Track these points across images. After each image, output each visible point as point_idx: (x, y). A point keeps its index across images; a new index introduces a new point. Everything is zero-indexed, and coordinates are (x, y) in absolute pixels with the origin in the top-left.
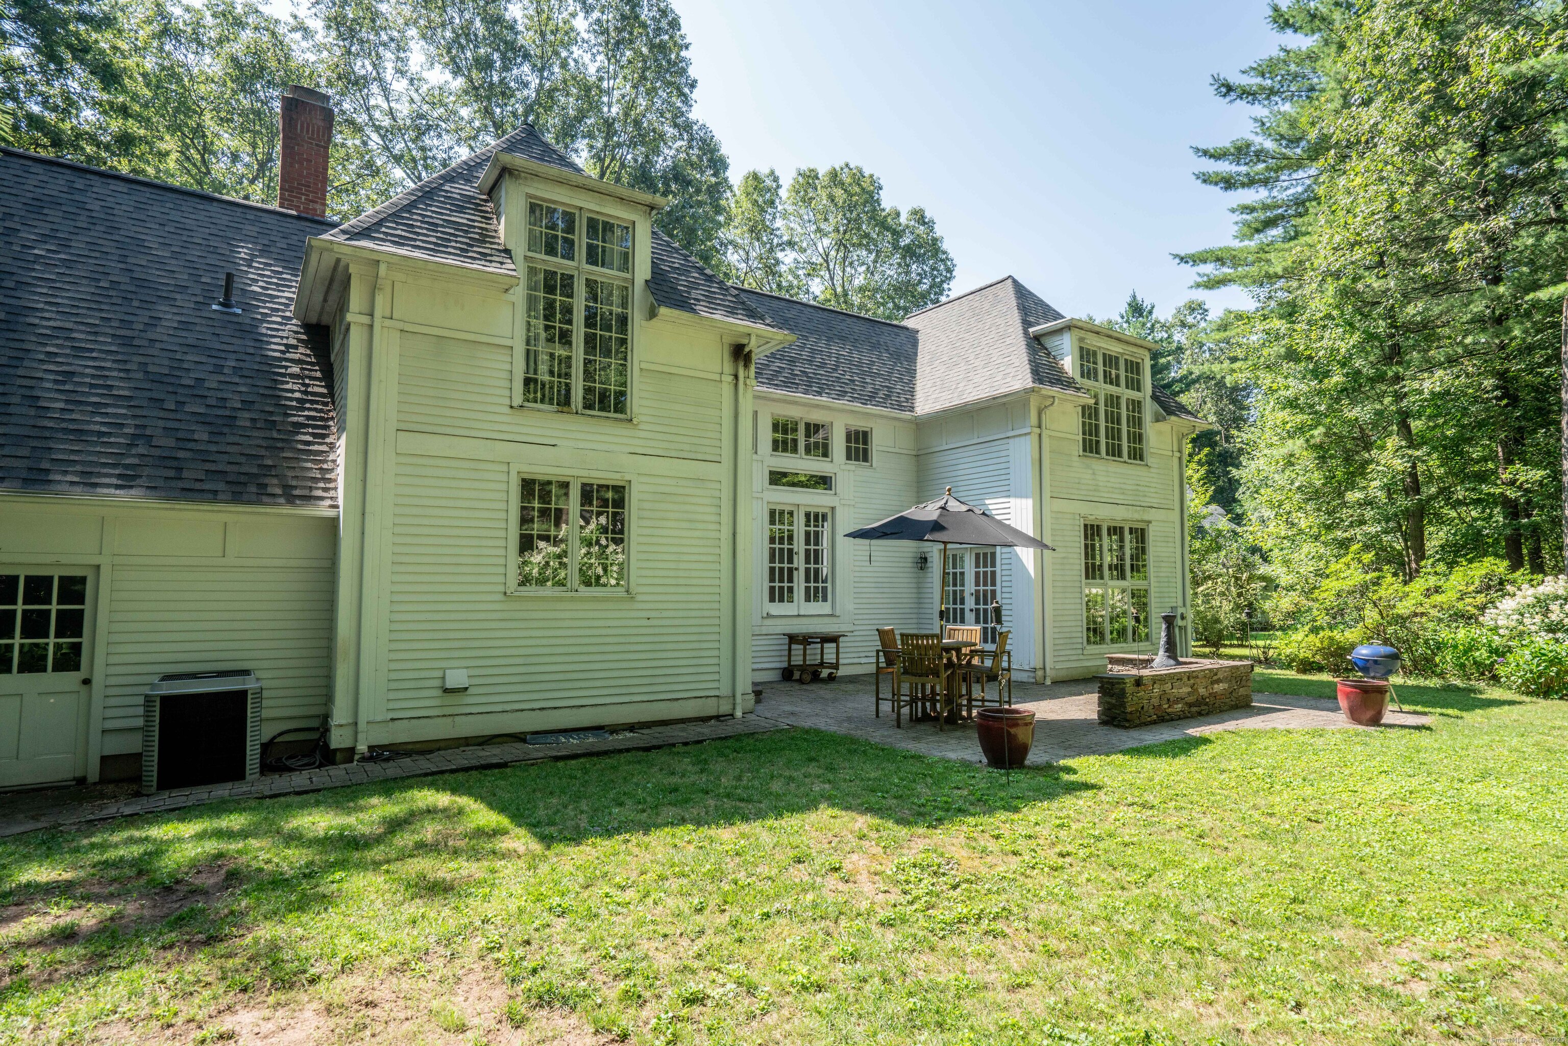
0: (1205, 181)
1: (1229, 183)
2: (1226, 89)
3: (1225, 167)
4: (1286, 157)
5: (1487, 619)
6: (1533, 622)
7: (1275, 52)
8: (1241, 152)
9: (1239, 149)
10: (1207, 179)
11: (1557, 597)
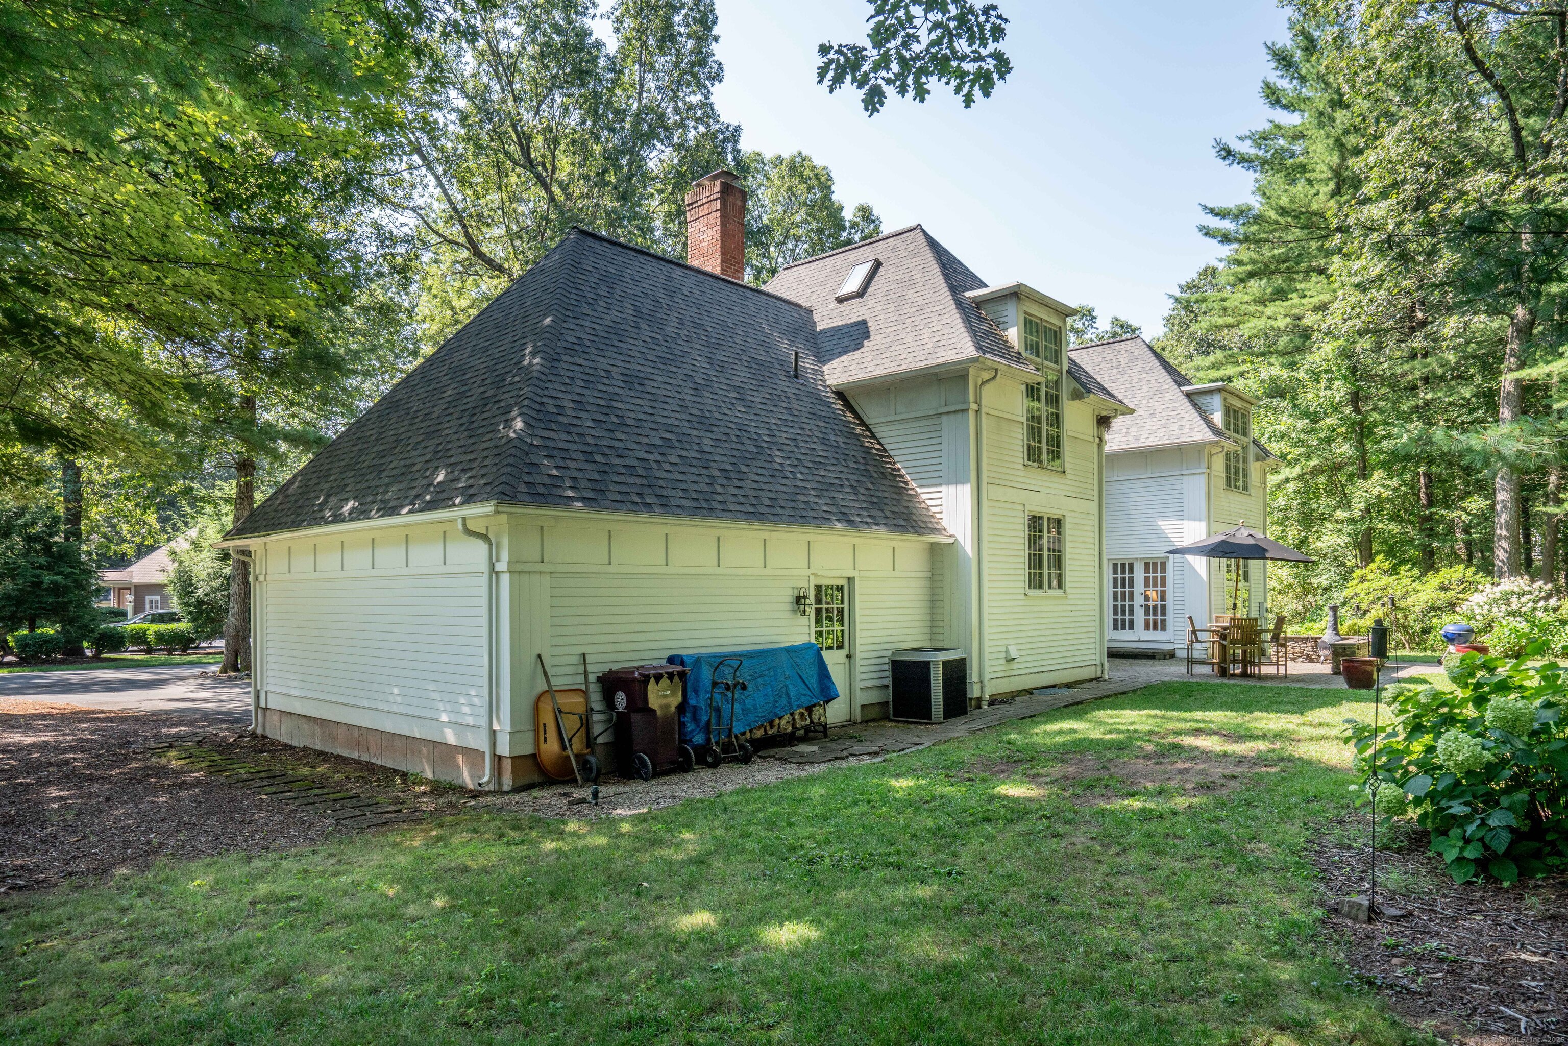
0: (1206, 234)
1: (1226, 239)
2: (1227, 153)
3: (1227, 225)
4: (1277, 223)
5: (1464, 608)
6: (1499, 612)
7: (1268, 126)
8: (1240, 214)
9: (1242, 212)
10: (1208, 233)
11: (1513, 593)
